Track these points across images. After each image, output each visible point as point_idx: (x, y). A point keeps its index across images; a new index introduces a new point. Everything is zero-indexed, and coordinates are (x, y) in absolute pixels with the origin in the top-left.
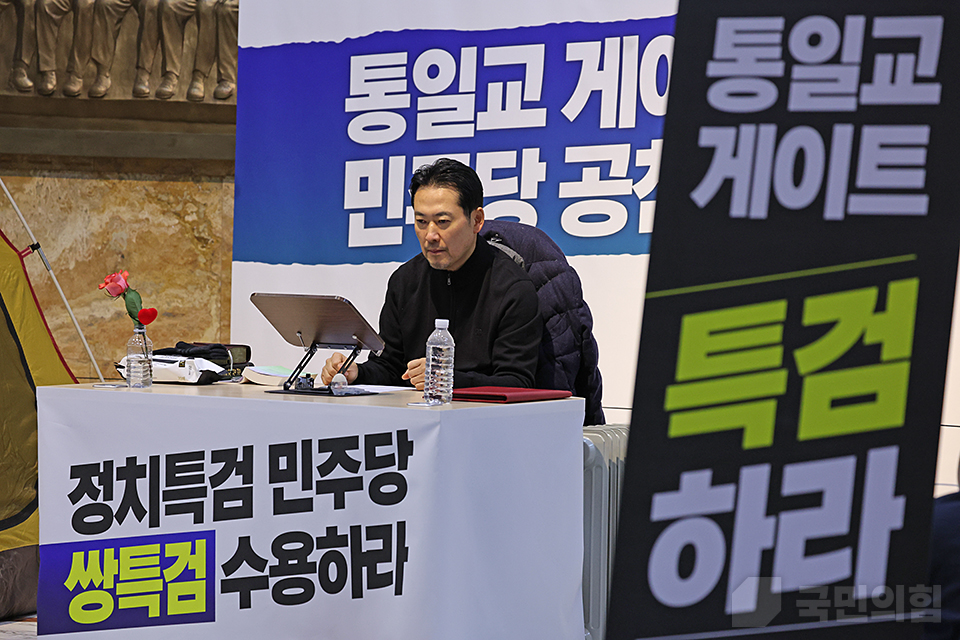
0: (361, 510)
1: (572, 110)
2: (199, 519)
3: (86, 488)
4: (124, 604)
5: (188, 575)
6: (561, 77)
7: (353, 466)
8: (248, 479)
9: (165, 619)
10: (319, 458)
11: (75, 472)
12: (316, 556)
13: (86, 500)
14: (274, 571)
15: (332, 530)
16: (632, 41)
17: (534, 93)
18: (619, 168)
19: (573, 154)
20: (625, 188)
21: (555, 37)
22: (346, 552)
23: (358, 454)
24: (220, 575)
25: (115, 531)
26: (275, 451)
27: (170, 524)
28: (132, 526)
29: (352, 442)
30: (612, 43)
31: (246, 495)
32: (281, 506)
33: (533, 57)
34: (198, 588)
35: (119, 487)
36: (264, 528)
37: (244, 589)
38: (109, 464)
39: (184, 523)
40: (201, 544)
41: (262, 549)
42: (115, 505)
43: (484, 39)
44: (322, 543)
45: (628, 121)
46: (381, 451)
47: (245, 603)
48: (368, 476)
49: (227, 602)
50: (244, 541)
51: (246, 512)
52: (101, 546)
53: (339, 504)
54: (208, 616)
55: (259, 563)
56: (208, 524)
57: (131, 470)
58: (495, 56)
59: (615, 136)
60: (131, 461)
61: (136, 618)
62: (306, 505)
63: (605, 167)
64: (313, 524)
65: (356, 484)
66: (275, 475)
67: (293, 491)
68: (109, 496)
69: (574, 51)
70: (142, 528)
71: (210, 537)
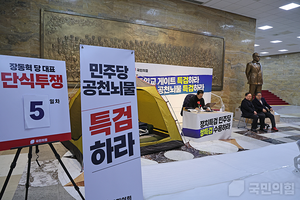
0: (227, 122)
1: (159, 83)
2: (212, 125)
3: (202, 123)
4: (205, 134)
5: (211, 130)
6: (157, 81)
7: (226, 118)
8: (217, 121)
9: (208, 135)
10: (223, 118)
11: (201, 122)
12: (222, 127)
13: (202, 124)
14: (218, 129)
15: (224, 125)
16: (163, 78)
17: (155, 82)
18: (162, 88)
19: (159, 87)
20: (163, 90)
21: (157, 77)
22: (225, 126)
23: (227, 117)
24: (214, 130)
25: (204, 127)
26: (220, 118)
27: (209, 126)
28: (206, 126)
29: (226, 116)
30: (161, 78)
31: (217, 122)
32: (220, 123)
33: (155, 79)
34: (212, 131)
35: (205, 123)
36: (218, 125)
37: (215, 131)
38: (204, 121)
39: (211, 125)
40: (212, 127)
41: (218, 127)
42: (204, 125)
43: (150, 77)
44: (223, 126)
45: (163, 84)
46: (228, 117)
47: (216, 132)
48: (227, 119)
49: (214, 132)
50: (216, 126)
51: (216, 124)
52: (203, 129)
53: (225, 122)
54: (212, 134)
55: (217, 128)
56: (213, 125)
57: (206, 121)
58: (151, 79)
59: (162, 86)
60: (206, 120)
61: (206, 135)
62: (222, 122)
63: (161, 88)
64: (222, 124)
65: (226, 120)
66: (219, 120)
67: (221, 121)
68: (204, 124)
69: (158, 79)
70: (207, 127)
71: (213, 126)
